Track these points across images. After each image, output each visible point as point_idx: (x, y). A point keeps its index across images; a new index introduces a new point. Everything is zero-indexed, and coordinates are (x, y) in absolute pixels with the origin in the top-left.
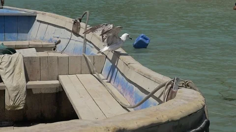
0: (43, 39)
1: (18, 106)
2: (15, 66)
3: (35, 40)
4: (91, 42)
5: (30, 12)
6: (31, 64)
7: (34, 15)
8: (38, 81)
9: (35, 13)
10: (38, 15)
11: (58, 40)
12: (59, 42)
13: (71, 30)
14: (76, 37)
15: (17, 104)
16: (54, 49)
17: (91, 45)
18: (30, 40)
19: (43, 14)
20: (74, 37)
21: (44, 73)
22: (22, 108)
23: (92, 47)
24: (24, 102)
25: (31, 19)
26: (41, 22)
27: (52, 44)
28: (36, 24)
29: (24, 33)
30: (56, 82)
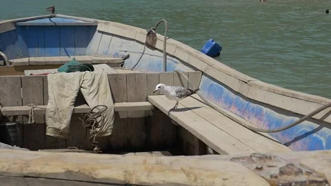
0: (106, 54)
1: (106, 132)
2: (99, 85)
3: (96, 54)
4: (174, 57)
5: (90, 21)
6: (116, 82)
7: (95, 24)
8: (125, 103)
9: (95, 22)
10: (99, 25)
11: (126, 54)
12: (128, 57)
13: (144, 42)
14: (151, 50)
15: (104, 129)
16: (122, 66)
17: (175, 60)
18: (89, 54)
19: (106, 23)
20: (148, 50)
21: (131, 93)
22: (109, 134)
23: (176, 62)
24: (112, 127)
25: (91, 29)
26: (103, 33)
27: (119, 59)
28: (97, 36)
29: (82, 46)
30: (147, 104)
